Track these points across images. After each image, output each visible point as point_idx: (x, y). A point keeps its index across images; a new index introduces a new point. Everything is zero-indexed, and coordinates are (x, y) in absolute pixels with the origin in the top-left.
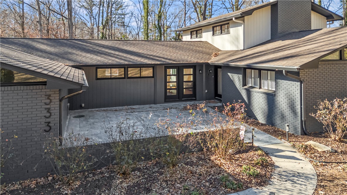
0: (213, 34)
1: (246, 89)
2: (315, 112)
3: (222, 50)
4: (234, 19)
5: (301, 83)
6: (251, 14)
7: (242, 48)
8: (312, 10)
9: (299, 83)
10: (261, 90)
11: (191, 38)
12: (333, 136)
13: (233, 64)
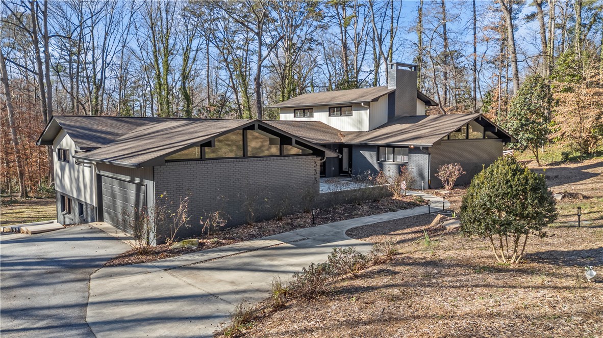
0: (330, 115)
1: (378, 163)
2: (437, 173)
3: (342, 130)
4: (362, 104)
5: (429, 154)
6: (377, 101)
7: (368, 130)
8: (418, 97)
9: (428, 155)
10: (394, 163)
11: (295, 116)
12: (447, 187)
13: (371, 143)
